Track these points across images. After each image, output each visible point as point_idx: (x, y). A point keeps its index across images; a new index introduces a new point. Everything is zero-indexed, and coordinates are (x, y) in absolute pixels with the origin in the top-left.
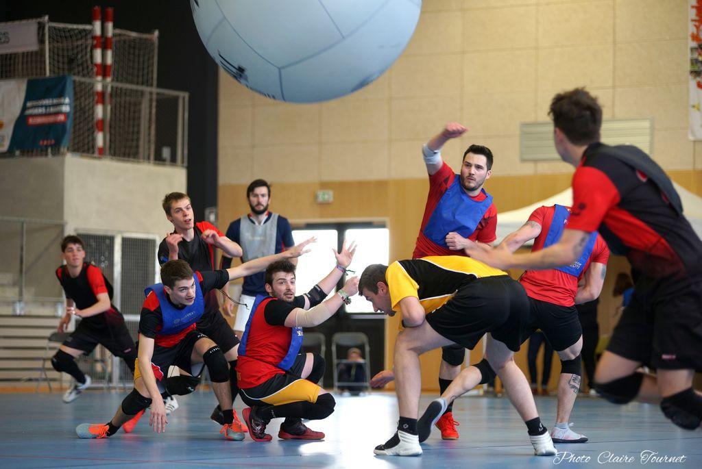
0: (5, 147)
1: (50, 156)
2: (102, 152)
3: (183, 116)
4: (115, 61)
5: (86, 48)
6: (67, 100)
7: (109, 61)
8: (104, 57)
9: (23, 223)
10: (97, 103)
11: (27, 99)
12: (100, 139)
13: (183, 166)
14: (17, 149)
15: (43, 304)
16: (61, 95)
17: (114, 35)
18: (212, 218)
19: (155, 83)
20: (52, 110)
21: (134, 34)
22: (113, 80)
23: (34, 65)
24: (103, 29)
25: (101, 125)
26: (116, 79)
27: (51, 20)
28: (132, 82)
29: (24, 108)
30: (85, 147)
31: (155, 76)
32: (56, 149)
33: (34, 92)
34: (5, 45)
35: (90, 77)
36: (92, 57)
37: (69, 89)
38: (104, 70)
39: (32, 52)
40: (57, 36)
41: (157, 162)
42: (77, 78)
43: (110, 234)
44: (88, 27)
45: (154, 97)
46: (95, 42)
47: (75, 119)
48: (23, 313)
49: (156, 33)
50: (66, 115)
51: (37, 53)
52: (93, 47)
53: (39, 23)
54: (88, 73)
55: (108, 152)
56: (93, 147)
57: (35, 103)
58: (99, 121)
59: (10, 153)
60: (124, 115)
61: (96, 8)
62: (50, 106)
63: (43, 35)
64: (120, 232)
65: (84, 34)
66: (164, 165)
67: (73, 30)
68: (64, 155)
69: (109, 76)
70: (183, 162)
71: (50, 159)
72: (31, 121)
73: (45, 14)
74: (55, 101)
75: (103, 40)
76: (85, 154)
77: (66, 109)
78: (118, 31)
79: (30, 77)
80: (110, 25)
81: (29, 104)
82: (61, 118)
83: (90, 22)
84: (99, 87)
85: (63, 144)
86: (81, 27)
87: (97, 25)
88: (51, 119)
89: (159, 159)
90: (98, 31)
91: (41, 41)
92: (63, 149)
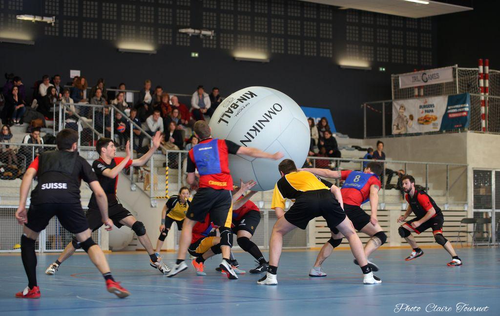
0: (438, 129)
1: (460, 132)
2: (485, 129)
4: (490, 85)
5: (476, 79)
7: (487, 85)
8: (484, 83)
9: (447, 166)
10: (482, 106)
11: (449, 105)
12: (484, 123)
14: (444, 130)
15: (458, 205)
16: (464, 103)
17: (489, 72)
20: (460, 110)
22: (489, 95)
23: (451, 88)
24: (484, 69)
25: (484, 116)
26: (491, 94)
27: (459, 66)
28: (498, 95)
29: (447, 109)
30: (477, 128)
32: (463, 130)
33: (452, 101)
34: (437, 79)
35: (478, 93)
36: (479, 84)
37: (468, 99)
38: (485, 90)
39: (450, 82)
40: (462, 74)
42: (472, 94)
43: (489, 170)
44: (477, 69)
46: (480, 76)
47: (471, 114)
48: (448, 210)
50: (467, 112)
51: (452, 83)
52: (480, 79)
53: (453, 68)
54: (477, 91)
55: (487, 129)
56: (481, 128)
57: (452, 107)
58: (483, 114)
59: (440, 132)
60: (495, 111)
61: (480, 59)
62: (459, 108)
63: (455, 74)
64: (495, 169)
65: (474, 72)
67: (469, 71)
68: (466, 132)
69: (487, 92)
71: (460, 134)
72: (450, 116)
73: (456, 63)
74: (462, 106)
75: (484, 75)
76: (476, 131)
77: (467, 109)
78: (491, 70)
79: (449, 95)
80: (487, 68)
81: (449, 108)
82: (465, 114)
83: (478, 67)
84: (483, 98)
85: (466, 126)
86: (473, 69)
87: (481, 68)
88: (460, 115)
90: (481, 71)
91: (454, 77)
92: (466, 129)
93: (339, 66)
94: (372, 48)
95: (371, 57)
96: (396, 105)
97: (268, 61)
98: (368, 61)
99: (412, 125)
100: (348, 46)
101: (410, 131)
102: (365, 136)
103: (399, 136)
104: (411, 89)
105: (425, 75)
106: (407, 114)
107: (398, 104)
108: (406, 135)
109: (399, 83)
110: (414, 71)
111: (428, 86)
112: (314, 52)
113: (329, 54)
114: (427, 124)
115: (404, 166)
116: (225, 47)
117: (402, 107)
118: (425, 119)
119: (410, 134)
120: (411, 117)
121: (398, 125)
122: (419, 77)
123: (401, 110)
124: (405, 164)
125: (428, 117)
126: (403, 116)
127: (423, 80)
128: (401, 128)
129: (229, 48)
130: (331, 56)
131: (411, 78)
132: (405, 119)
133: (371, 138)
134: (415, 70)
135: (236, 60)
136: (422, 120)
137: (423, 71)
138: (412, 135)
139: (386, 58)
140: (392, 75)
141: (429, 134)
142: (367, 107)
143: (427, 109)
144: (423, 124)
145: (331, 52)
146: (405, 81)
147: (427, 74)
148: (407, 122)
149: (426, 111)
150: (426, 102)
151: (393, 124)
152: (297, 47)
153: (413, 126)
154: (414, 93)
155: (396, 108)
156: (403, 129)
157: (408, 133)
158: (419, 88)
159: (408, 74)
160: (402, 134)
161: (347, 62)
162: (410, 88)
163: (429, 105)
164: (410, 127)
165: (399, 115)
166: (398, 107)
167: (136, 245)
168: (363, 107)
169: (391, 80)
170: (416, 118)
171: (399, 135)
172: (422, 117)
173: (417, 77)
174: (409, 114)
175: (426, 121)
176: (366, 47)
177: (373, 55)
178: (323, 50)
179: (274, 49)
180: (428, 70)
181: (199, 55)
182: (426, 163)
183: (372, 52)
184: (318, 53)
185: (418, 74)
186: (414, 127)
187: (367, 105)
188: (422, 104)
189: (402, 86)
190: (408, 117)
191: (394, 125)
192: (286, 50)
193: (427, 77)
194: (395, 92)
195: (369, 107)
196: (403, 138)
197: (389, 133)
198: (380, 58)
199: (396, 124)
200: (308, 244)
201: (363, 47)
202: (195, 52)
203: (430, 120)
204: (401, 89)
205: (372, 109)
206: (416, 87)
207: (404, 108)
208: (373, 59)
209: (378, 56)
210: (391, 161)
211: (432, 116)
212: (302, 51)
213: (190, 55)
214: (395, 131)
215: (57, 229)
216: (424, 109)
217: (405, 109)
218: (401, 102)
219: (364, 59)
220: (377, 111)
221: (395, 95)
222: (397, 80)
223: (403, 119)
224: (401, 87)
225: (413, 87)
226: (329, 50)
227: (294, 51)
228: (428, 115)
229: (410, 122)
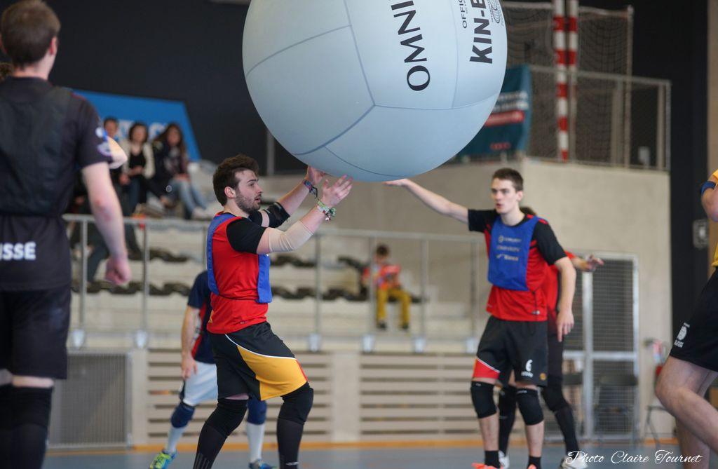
1: (505, 162)
2: (566, 156)
3: (664, 110)
4: (581, 46)
5: (545, 29)
6: (524, 95)
7: (574, 45)
8: (567, 41)
10: (561, 96)
12: (563, 140)
13: (665, 171)
14: (466, 155)
16: (517, 89)
17: (580, 14)
18: (702, 233)
19: (629, 70)
20: (506, 107)
21: (603, 13)
22: (578, 69)
24: (566, 7)
25: (564, 124)
26: (583, 67)
28: (600, 70)
30: (545, 151)
31: (629, 62)
32: (512, 155)
35: (549, 66)
36: (552, 42)
37: (526, 80)
38: (567, 57)
41: (633, 166)
42: (536, 68)
44: (547, 6)
45: (629, 87)
46: (556, 24)
47: (534, 117)
49: (630, 10)
50: (523, 112)
52: (555, 29)
54: (548, 61)
55: (573, 153)
56: (556, 150)
58: (562, 117)
59: (457, 161)
62: (503, 103)
65: (542, 14)
66: (642, 169)
67: (529, 10)
68: (520, 160)
69: (574, 63)
70: (665, 165)
74: (510, 97)
75: (566, 20)
76: (545, 159)
77: (523, 105)
78: (585, 9)
80: (574, 3)
82: (517, 116)
84: (561, 78)
85: (520, 147)
86: (538, 6)
87: (558, 3)
88: (506, 118)
89: (635, 162)
90: (559, 9)
92: (520, 153)
102: (271, 170)
182: (421, 237)
200: (129, 436)
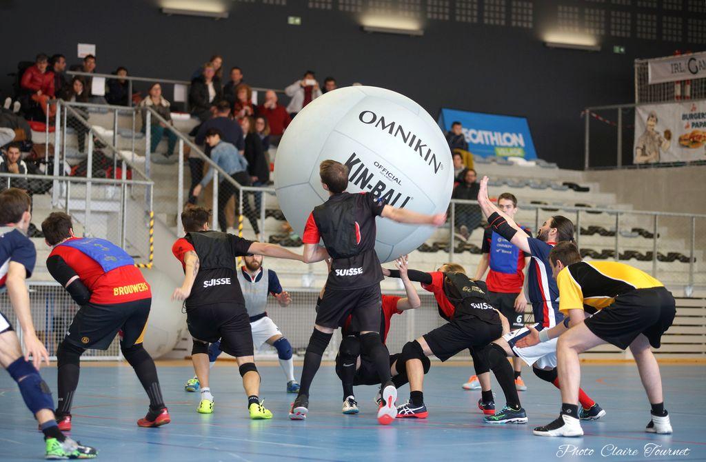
93: (544, 44)
94: (603, 12)
95: (600, 28)
96: (642, 113)
97: (421, 33)
98: (595, 35)
99: (669, 147)
100: (560, 8)
101: (666, 158)
102: (587, 166)
103: (646, 168)
104: (669, 86)
105: (693, 61)
106: (659, 129)
107: (644, 110)
108: (658, 165)
109: (647, 73)
110: (675, 54)
111: (698, 79)
112: (500, 19)
113: (528, 21)
114: (695, 148)
115: (653, 220)
116: (347, 8)
117: (653, 116)
118: (691, 138)
119: (664, 163)
120: (668, 135)
121: (644, 147)
122: (684, 65)
123: (650, 123)
124: (655, 216)
125: (697, 134)
126: (654, 133)
127: (690, 70)
128: (650, 154)
129: (353, 9)
130: (530, 25)
131: (669, 66)
132: (657, 137)
133: (596, 170)
134: (677, 51)
135: (366, 32)
136: (685, 140)
137: (691, 54)
138: (668, 165)
139: (626, 31)
140: (636, 61)
141: (698, 165)
142: (591, 116)
143: (695, 121)
144: (688, 147)
145: (531, 18)
146: (658, 71)
147: (698, 60)
148: (661, 142)
149: (693, 124)
150: (694, 108)
151: (635, 148)
152: (472, 10)
153: (671, 149)
154: (674, 91)
155: (641, 118)
156: (653, 154)
157: (661, 161)
158: (683, 83)
159: (664, 58)
160: (650, 164)
161: (558, 37)
162: (668, 83)
163: (699, 114)
164: (665, 152)
165: (646, 131)
166: (645, 117)
167: (185, 350)
168: (585, 115)
169: (634, 70)
170: (676, 136)
171: (646, 165)
172: (686, 135)
173: (680, 64)
174: (664, 130)
175: (692, 141)
176: (592, 11)
177: (603, 25)
178: (517, 14)
179: (432, 13)
180: (699, 53)
181: (302, 21)
182: (691, 215)
183: (603, 19)
184: (508, 20)
185: (682, 60)
186: (671, 151)
187: (591, 112)
188: (688, 112)
189: (653, 79)
190: (662, 134)
191: (637, 148)
192: (452, 15)
193: (697, 63)
194: (640, 90)
195: (594, 115)
196: (653, 170)
197: (628, 161)
198: (616, 30)
199: (642, 147)
201: (587, 11)
202: (295, 15)
203: (701, 141)
204: (651, 85)
205: (601, 119)
206: (677, 82)
207: (655, 119)
208: (603, 32)
209: (613, 26)
210: (631, 211)
211: (704, 133)
212: (480, 17)
213: (287, 20)
214: (638, 158)
215: (49, 321)
216: (691, 121)
217: (657, 120)
218: (651, 108)
219: (587, 31)
220: (608, 122)
221: (640, 95)
222: (644, 69)
223: (653, 138)
224: (650, 81)
225: (671, 82)
226: (528, 15)
227: (467, 16)
228: (697, 131)
229: (665, 142)
